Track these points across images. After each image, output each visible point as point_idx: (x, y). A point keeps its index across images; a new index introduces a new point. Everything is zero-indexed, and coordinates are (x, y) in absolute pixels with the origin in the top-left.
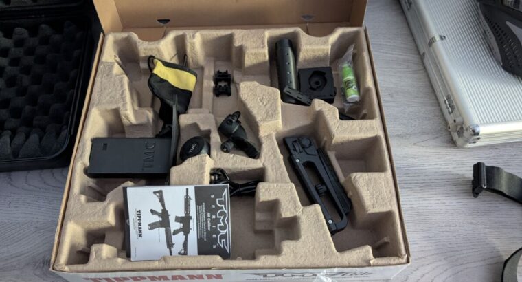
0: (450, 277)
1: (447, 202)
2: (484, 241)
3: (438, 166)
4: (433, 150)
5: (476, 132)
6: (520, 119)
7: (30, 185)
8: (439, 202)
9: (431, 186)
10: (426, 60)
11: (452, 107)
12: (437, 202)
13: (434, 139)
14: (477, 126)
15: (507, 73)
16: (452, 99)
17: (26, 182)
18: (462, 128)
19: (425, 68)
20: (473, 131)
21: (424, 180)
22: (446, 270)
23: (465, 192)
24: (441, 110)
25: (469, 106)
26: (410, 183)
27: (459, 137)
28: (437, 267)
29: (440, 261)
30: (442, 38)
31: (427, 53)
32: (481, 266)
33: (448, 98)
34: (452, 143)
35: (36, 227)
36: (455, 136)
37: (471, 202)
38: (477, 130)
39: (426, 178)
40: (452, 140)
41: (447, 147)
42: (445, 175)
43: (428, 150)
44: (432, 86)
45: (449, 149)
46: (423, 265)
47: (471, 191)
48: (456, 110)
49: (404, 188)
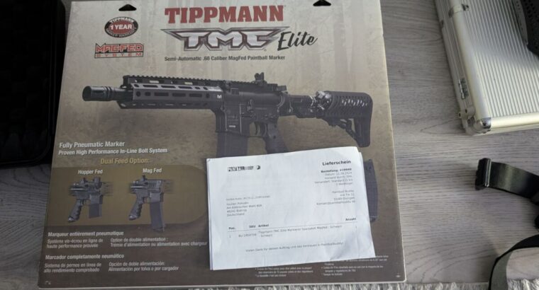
0: (441, 270)
1: (448, 194)
2: (479, 235)
3: (443, 156)
4: (440, 138)
5: (487, 125)
6: (537, 111)
7: (19, 181)
8: (440, 194)
9: (433, 177)
10: (444, 29)
11: (466, 94)
12: (437, 194)
13: (443, 124)
14: (490, 118)
15: (531, 53)
16: (466, 84)
17: (15, 178)
18: (473, 118)
19: (442, 38)
20: (484, 124)
21: (427, 171)
22: (438, 263)
23: (468, 183)
24: (454, 90)
25: (484, 96)
26: (412, 175)
27: (469, 126)
28: (430, 260)
29: (434, 254)
30: (464, 7)
31: (445, 22)
32: (473, 259)
33: (463, 82)
34: (461, 129)
35: (33, 225)
36: (466, 124)
37: (473, 195)
38: (489, 123)
39: (430, 168)
40: (462, 125)
41: (455, 133)
42: (449, 165)
43: (435, 137)
44: (447, 61)
45: (457, 136)
46: (417, 259)
47: (474, 182)
48: (469, 97)
49: (406, 180)
